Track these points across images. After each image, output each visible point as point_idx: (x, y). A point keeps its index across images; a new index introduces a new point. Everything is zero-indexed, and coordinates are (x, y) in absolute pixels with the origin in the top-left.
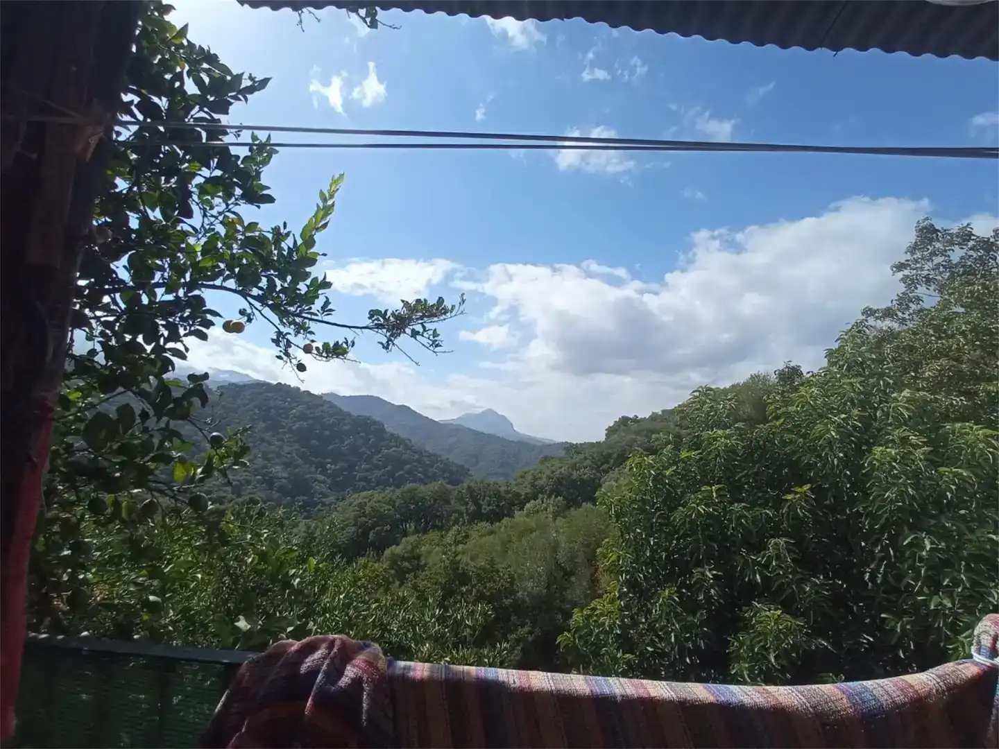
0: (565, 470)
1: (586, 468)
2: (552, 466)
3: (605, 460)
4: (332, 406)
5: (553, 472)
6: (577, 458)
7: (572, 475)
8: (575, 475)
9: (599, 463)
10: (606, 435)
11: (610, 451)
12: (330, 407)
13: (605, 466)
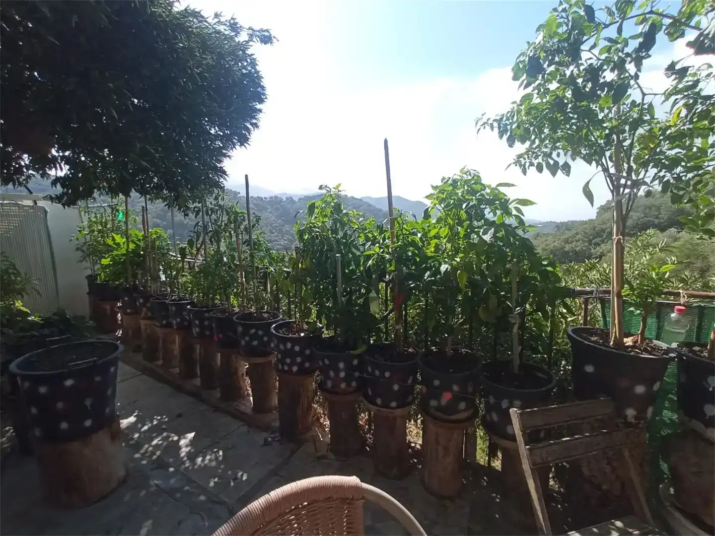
0: (558, 243)
1: (577, 241)
2: (546, 240)
3: (598, 234)
4: (370, 205)
5: (547, 245)
6: (568, 234)
7: (565, 247)
8: (567, 248)
9: (591, 237)
10: (597, 213)
11: (604, 227)
12: (368, 206)
13: (598, 240)
